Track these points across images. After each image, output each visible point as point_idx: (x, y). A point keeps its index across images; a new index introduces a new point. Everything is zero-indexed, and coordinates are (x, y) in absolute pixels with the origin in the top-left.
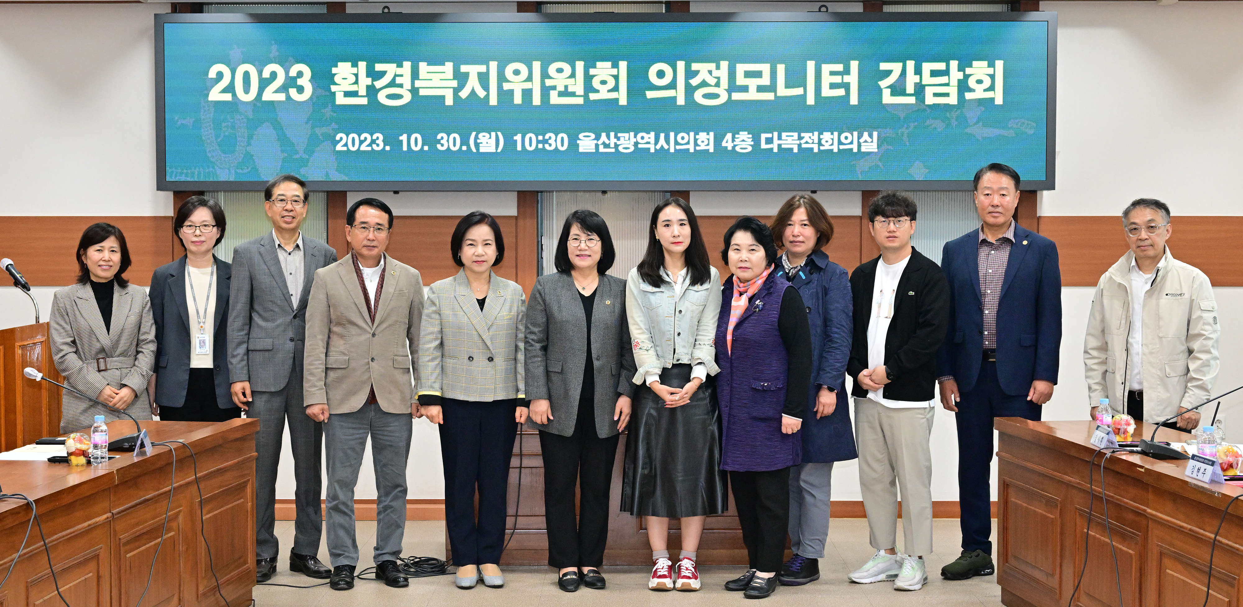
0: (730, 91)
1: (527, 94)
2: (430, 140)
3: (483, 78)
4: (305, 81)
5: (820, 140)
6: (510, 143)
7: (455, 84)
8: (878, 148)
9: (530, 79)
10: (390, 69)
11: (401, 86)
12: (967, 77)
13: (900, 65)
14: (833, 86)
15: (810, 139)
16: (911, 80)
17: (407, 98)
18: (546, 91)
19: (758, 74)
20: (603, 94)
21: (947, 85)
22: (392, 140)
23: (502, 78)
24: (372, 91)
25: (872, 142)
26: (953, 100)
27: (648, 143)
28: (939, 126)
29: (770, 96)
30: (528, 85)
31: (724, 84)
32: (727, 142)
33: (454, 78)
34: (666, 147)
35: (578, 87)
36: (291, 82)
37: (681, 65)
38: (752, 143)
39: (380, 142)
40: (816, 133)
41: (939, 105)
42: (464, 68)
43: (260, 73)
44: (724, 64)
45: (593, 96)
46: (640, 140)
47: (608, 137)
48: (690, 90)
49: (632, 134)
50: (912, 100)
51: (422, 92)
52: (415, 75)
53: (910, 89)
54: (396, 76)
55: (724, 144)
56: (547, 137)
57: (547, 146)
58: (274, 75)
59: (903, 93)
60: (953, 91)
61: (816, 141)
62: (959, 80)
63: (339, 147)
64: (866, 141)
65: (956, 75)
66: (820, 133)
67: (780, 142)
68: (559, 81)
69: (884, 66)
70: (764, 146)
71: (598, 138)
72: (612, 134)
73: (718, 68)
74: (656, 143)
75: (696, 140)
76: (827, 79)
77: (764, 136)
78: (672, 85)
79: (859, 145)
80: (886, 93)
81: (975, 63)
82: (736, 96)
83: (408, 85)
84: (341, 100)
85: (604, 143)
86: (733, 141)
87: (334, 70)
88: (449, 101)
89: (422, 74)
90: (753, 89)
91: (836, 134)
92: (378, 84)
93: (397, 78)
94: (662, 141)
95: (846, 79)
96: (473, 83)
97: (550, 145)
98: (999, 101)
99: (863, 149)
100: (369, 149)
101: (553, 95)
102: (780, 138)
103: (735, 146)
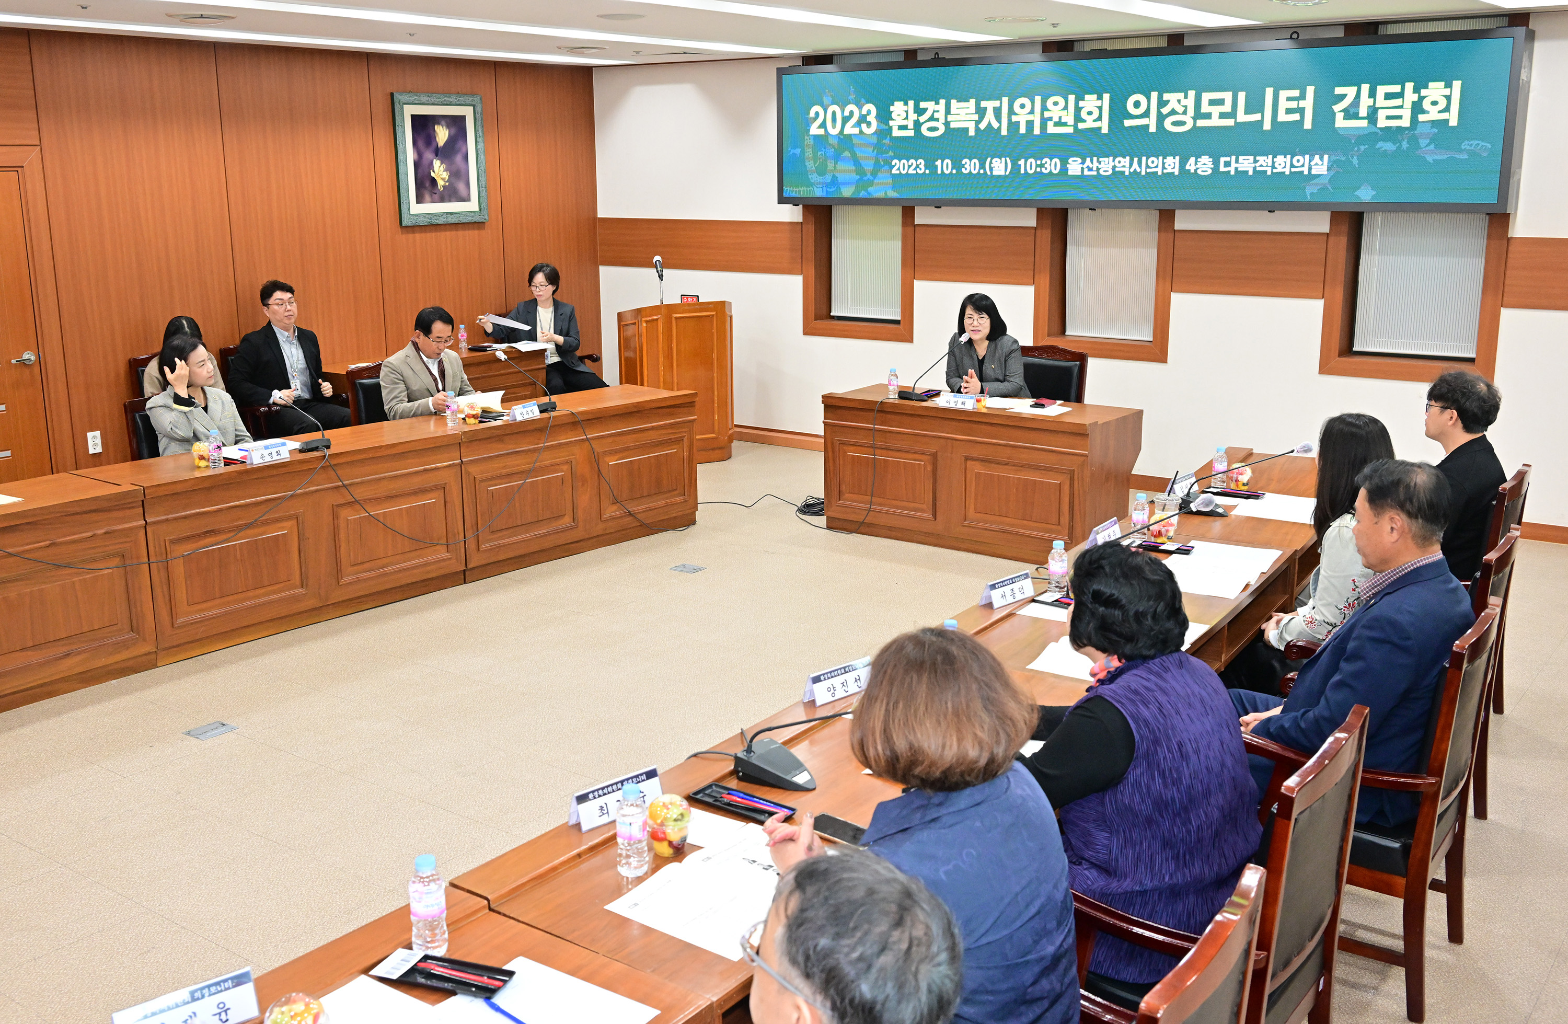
0: (1195, 118)
1: (1030, 124)
2: (958, 165)
3: (997, 112)
4: (872, 118)
5: (1273, 163)
6: (1016, 167)
7: (976, 117)
8: (1328, 170)
9: (1032, 112)
10: (929, 105)
11: (937, 120)
12: (1421, 99)
13: (1355, 88)
14: (1289, 111)
15: (1264, 162)
16: (1365, 102)
17: (942, 129)
18: (1044, 121)
19: (1221, 102)
20: (1089, 123)
21: (1401, 107)
22: (930, 165)
23: (1011, 112)
24: (917, 124)
25: (1322, 164)
26: (1406, 122)
27: (1124, 166)
28: (1389, 146)
29: (1230, 122)
30: (1030, 117)
31: (1191, 112)
32: (1191, 166)
33: (976, 113)
34: (1138, 170)
35: (1069, 118)
36: (863, 119)
37: (1154, 95)
38: (1212, 166)
39: (922, 166)
40: (1270, 157)
41: (1391, 127)
42: (983, 104)
43: (843, 112)
44: (1192, 94)
45: (1081, 126)
46: (1117, 165)
47: (1092, 161)
48: (1161, 118)
49: (1111, 158)
50: (1364, 123)
51: (953, 125)
52: (948, 111)
53: (1363, 112)
54: (934, 111)
55: (1187, 167)
56: (1044, 162)
57: (1043, 169)
58: (852, 113)
59: (1356, 116)
60: (1406, 113)
61: (1270, 164)
62: (1413, 102)
63: (894, 171)
64: (1316, 164)
65: (1410, 96)
66: (1274, 157)
67: (1237, 165)
68: (1055, 112)
69: (1339, 91)
70: (1222, 169)
71: (1083, 163)
72: (1095, 159)
73: (1186, 97)
74: (1130, 168)
75: (1164, 164)
76: (1283, 104)
77: (1223, 160)
78: (1146, 114)
79: (1310, 169)
80: (1339, 117)
81: (1431, 84)
82: (1201, 123)
83: (942, 120)
84: (896, 133)
85: (1088, 167)
86: (1196, 164)
87: (892, 108)
88: (972, 133)
89: (953, 110)
90: (1215, 116)
91: (1289, 157)
92: (922, 119)
93: (935, 114)
94: (1135, 165)
95: (1302, 104)
96: (990, 116)
97: (1046, 169)
98: (1453, 122)
99: (1314, 172)
100: (915, 172)
101: (1050, 124)
102: (1237, 162)
103: (1197, 169)
